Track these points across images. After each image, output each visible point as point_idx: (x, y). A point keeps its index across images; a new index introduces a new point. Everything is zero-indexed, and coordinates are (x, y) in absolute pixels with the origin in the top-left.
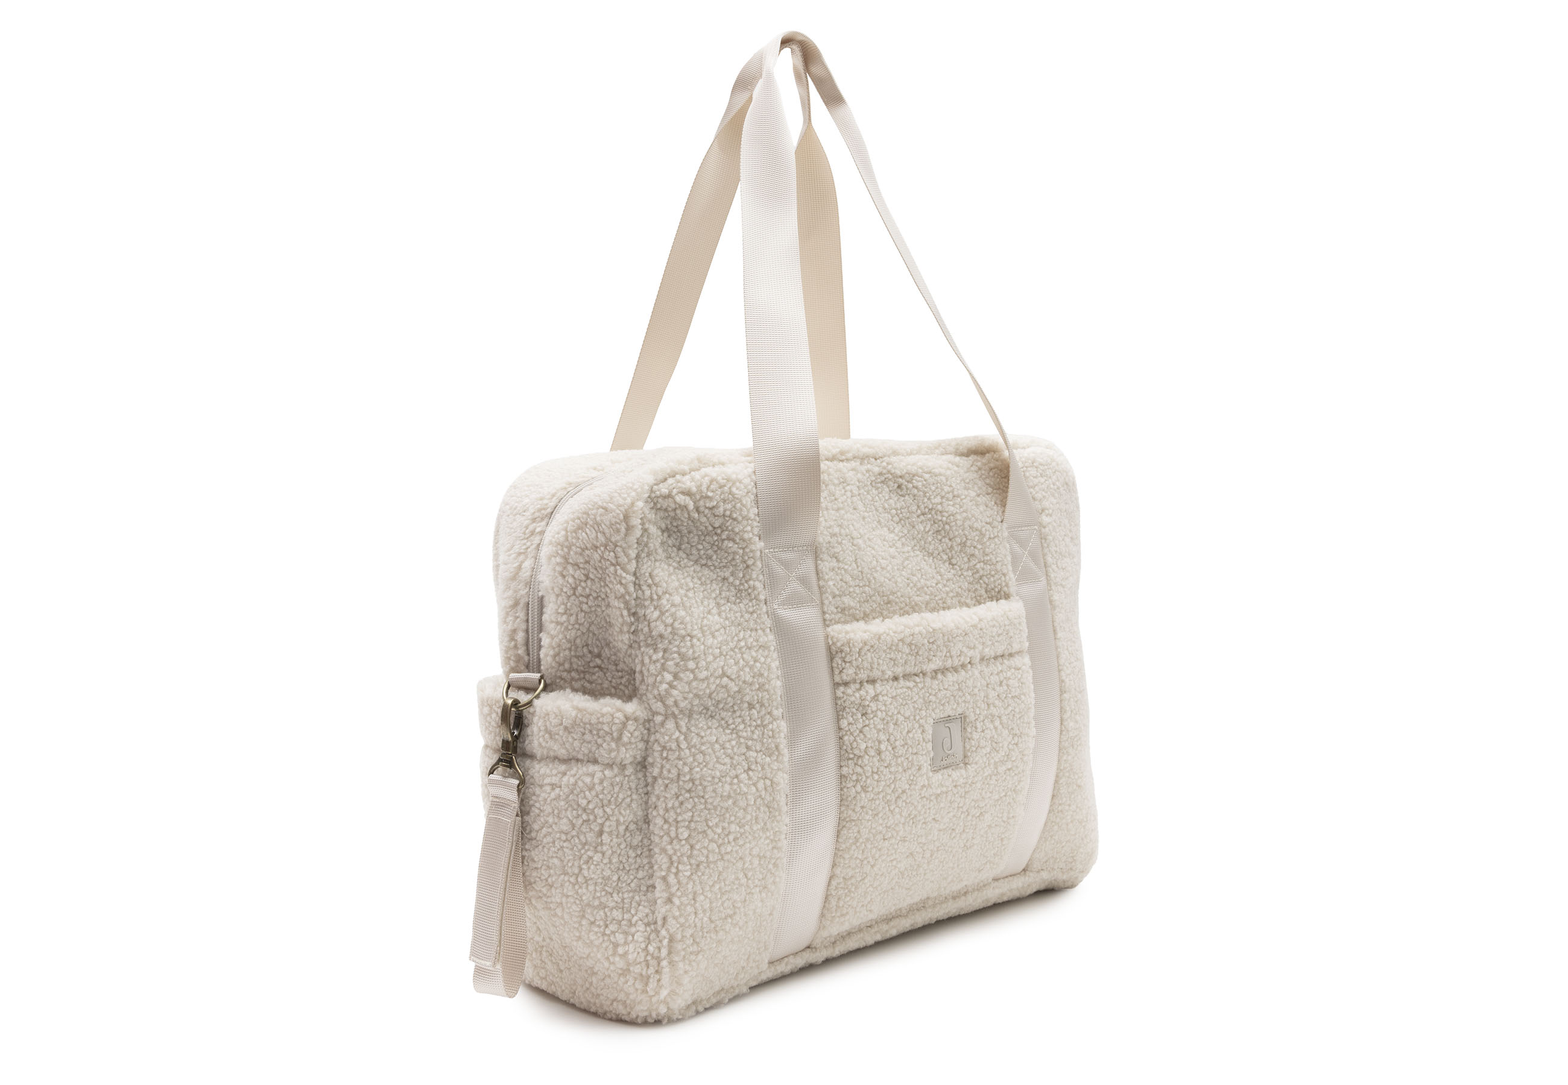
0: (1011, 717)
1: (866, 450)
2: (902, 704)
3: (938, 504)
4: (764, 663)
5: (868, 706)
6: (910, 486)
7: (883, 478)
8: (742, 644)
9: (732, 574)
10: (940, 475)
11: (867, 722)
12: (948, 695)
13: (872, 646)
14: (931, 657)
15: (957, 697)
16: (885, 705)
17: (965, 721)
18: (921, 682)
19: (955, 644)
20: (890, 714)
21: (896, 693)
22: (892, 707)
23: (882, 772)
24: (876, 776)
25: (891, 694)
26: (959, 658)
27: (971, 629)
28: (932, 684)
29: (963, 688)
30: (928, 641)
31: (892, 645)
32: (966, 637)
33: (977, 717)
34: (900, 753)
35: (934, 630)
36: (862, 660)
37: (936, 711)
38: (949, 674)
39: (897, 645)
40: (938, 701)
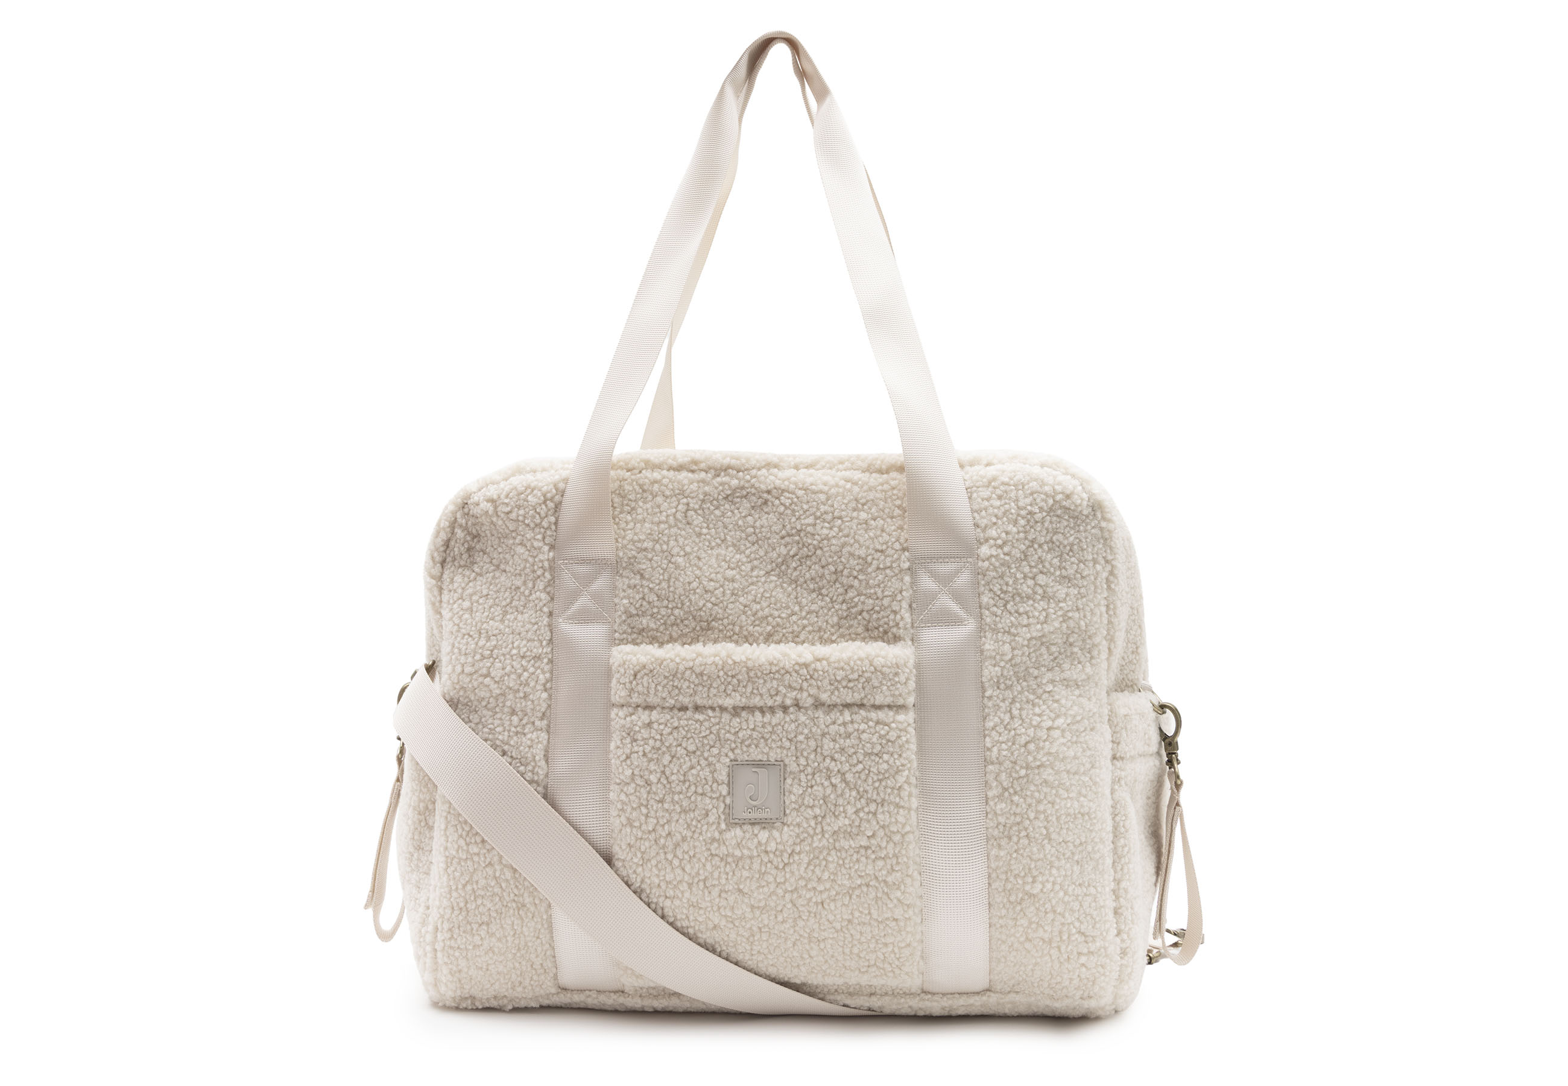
0: (863, 777)
1: (727, 461)
2: (685, 737)
3: (809, 525)
4: (533, 674)
5: (639, 732)
6: (777, 502)
7: (745, 493)
8: (514, 651)
9: (525, 583)
10: (821, 492)
11: (636, 749)
12: (754, 736)
13: (651, 671)
14: (729, 692)
15: (770, 741)
16: (661, 735)
17: (785, 769)
18: (714, 717)
19: (765, 681)
20: (667, 744)
21: (679, 724)
22: (671, 737)
23: (652, 806)
24: (644, 810)
25: (671, 724)
26: (774, 698)
27: (797, 667)
28: (730, 720)
29: (779, 732)
30: (726, 674)
31: (677, 672)
32: (787, 676)
33: (802, 768)
34: (678, 789)
35: (735, 663)
36: (638, 684)
37: (736, 751)
38: (758, 714)
39: (684, 673)
40: (740, 741)
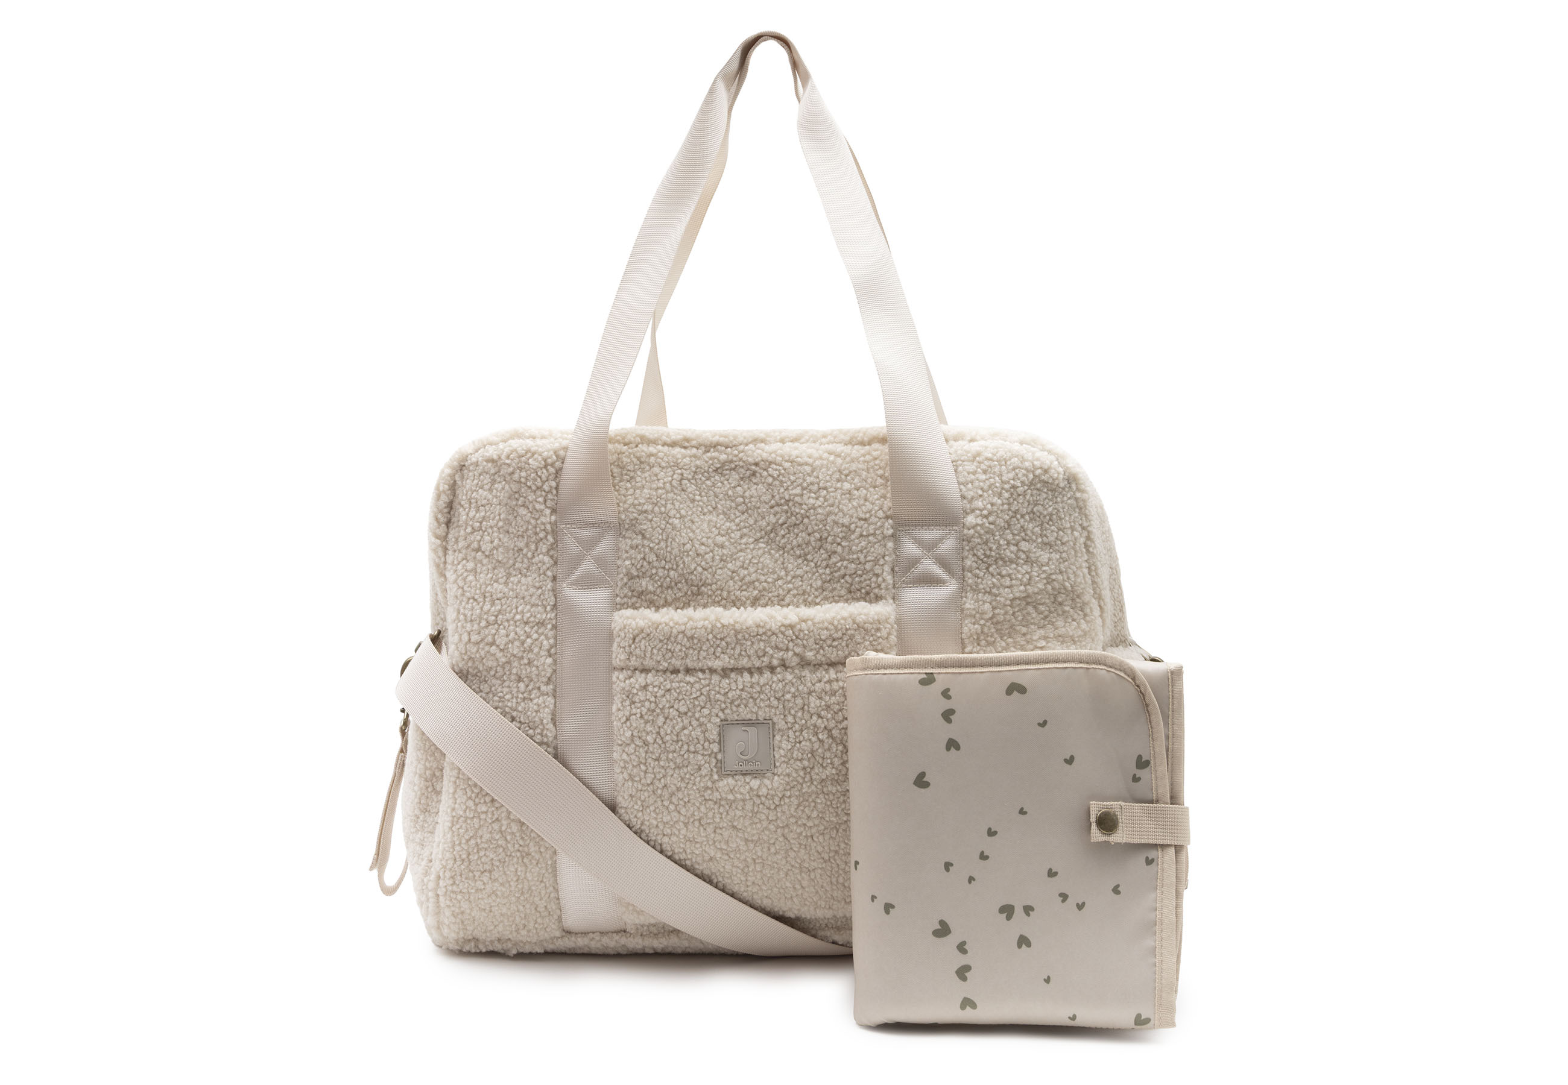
2: (676, 699)
3: (796, 495)
4: (536, 640)
5: (637, 694)
6: (765, 473)
7: (733, 466)
8: (518, 617)
10: (807, 464)
11: (634, 711)
12: (744, 696)
13: (648, 635)
14: (718, 655)
15: (758, 700)
16: (656, 697)
17: (774, 727)
18: (704, 679)
19: (753, 643)
20: (661, 706)
21: (672, 686)
22: (664, 699)
23: (650, 764)
24: (643, 768)
25: (664, 686)
26: (762, 659)
27: (783, 629)
28: (720, 681)
29: (767, 691)
30: (715, 637)
31: (670, 636)
32: (774, 638)
33: (789, 725)
34: (672, 748)
35: (723, 626)
36: (636, 648)
37: (726, 711)
38: (746, 675)
39: (676, 637)
40: (729, 701)
